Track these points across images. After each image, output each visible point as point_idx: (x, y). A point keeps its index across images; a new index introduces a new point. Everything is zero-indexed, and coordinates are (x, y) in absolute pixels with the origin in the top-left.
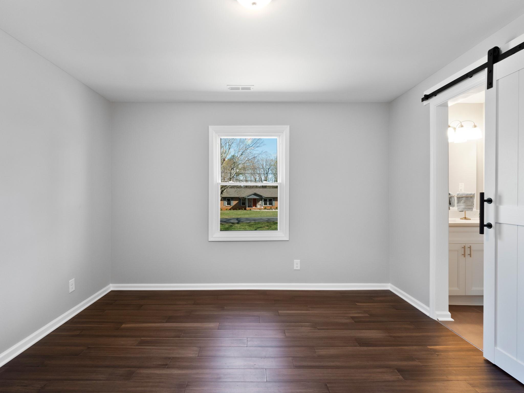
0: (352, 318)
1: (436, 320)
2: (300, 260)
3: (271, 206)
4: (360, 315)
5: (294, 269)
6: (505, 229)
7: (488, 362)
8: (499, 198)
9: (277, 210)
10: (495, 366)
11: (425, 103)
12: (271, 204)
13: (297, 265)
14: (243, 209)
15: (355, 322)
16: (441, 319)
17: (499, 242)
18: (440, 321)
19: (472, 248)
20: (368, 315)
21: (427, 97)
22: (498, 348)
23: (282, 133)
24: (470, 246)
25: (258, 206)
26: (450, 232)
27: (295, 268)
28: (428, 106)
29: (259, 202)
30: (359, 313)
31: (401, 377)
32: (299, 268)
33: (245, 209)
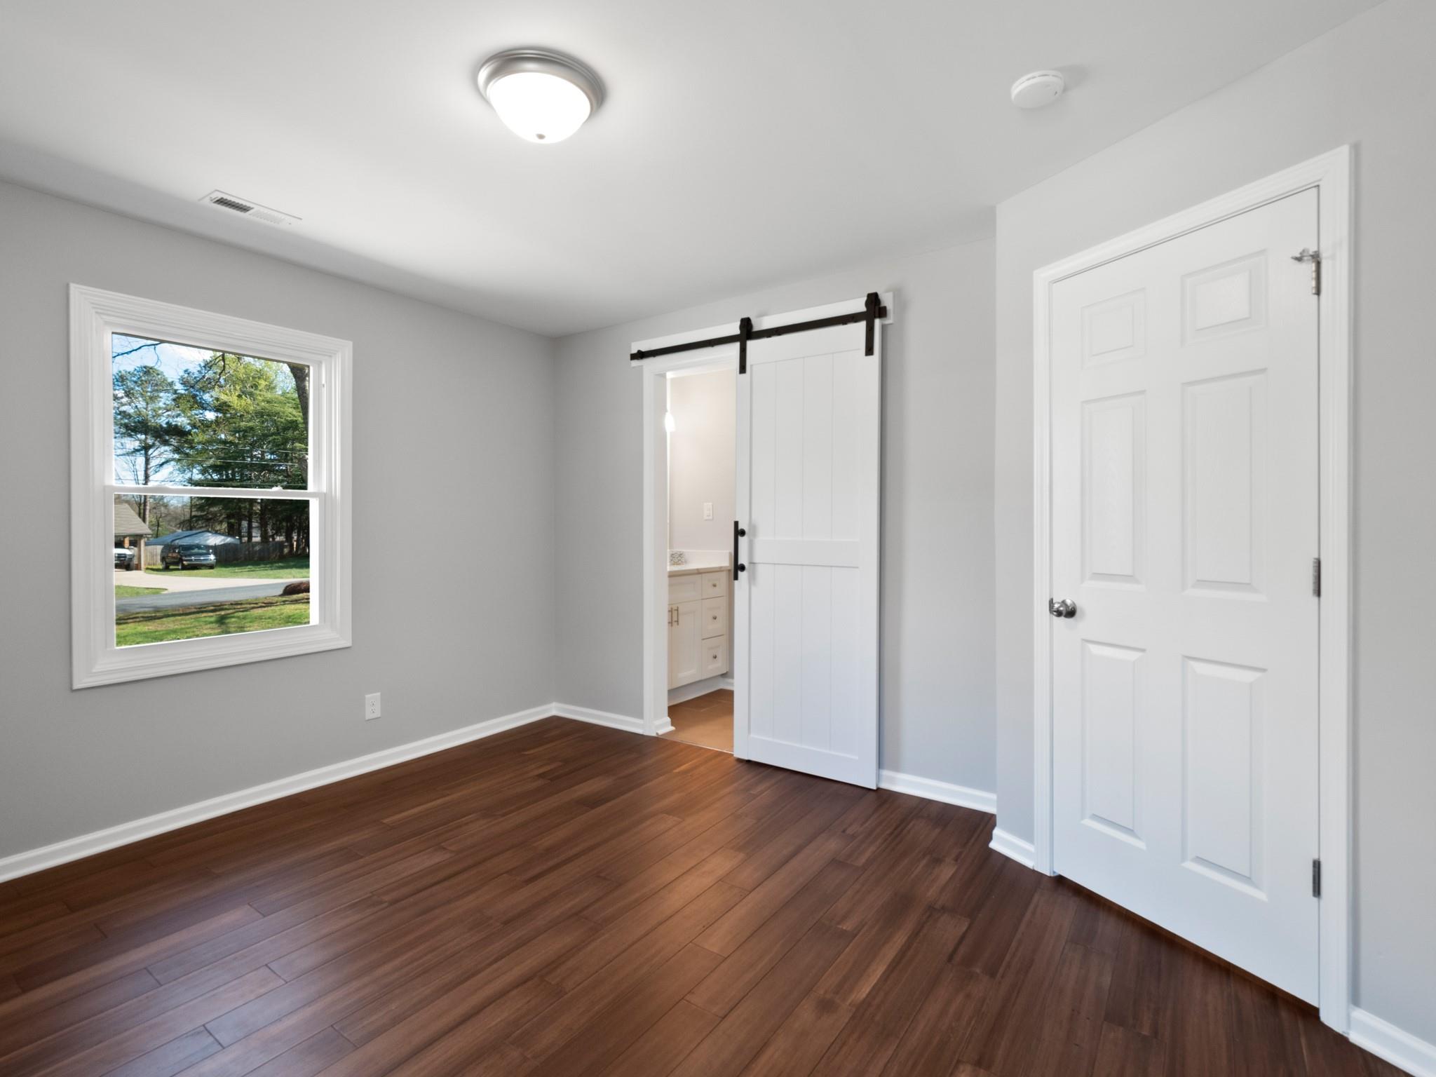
0: (540, 776)
1: (654, 735)
2: (379, 694)
4: (553, 766)
5: (367, 719)
6: (761, 570)
7: (740, 761)
8: (753, 527)
10: (749, 762)
11: (636, 363)
13: (373, 705)
15: (551, 780)
16: (661, 732)
17: (753, 589)
18: (662, 735)
19: (680, 611)
20: (560, 764)
21: (641, 355)
22: (752, 735)
23: (330, 356)
24: (678, 608)
26: (671, 585)
27: (369, 715)
28: (641, 368)
30: (541, 766)
31: (675, 818)
32: (378, 714)
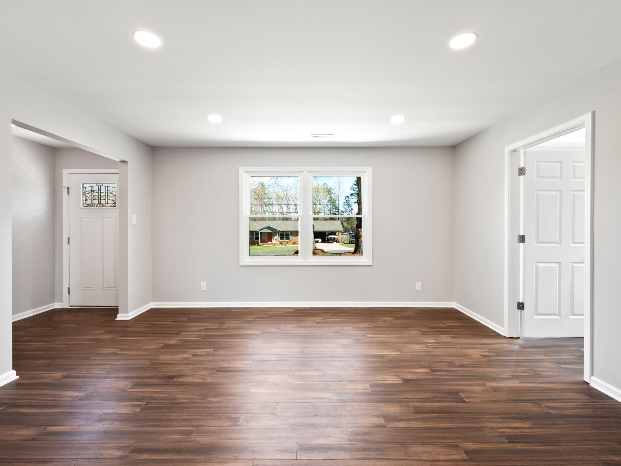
3: (288, 240)
9: (297, 246)
12: (288, 238)
14: (256, 244)
25: (274, 241)
29: (274, 236)
33: (258, 245)
